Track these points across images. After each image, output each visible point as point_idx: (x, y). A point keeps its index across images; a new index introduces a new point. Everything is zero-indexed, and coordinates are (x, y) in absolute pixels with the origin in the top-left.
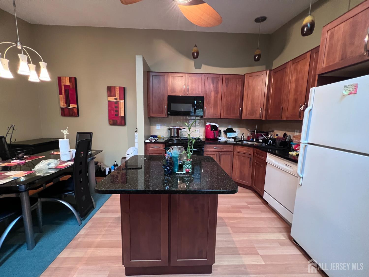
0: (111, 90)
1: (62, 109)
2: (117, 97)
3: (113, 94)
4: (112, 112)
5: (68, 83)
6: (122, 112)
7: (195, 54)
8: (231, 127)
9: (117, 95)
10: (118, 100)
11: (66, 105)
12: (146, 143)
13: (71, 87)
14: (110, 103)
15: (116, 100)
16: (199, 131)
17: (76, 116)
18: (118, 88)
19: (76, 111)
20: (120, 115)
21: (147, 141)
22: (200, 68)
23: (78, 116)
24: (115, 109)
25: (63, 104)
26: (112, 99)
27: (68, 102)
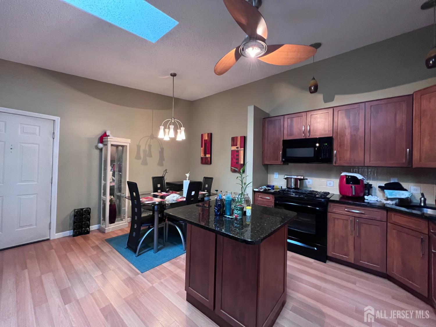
0: (234, 141)
1: (202, 158)
2: (238, 146)
3: (235, 143)
4: (234, 159)
5: (206, 138)
6: (241, 159)
7: (312, 88)
8: (396, 181)
9: (238, 144)
10: (239, 149)
11: (204, 155)
12: (254, 192)
13: (208, 141)
14: (233, 152)
15: (237, 149)
16: (332, 184)
17: (209, 164)
18: (239, 137)
19: (209, 160)
20: (239, 163)
21: (255, 190)
22: (332, 100)
23: (211, 163)
24: (236, 157)
25: (202, 155)
26: (234, 148)
27: (205, 154)
